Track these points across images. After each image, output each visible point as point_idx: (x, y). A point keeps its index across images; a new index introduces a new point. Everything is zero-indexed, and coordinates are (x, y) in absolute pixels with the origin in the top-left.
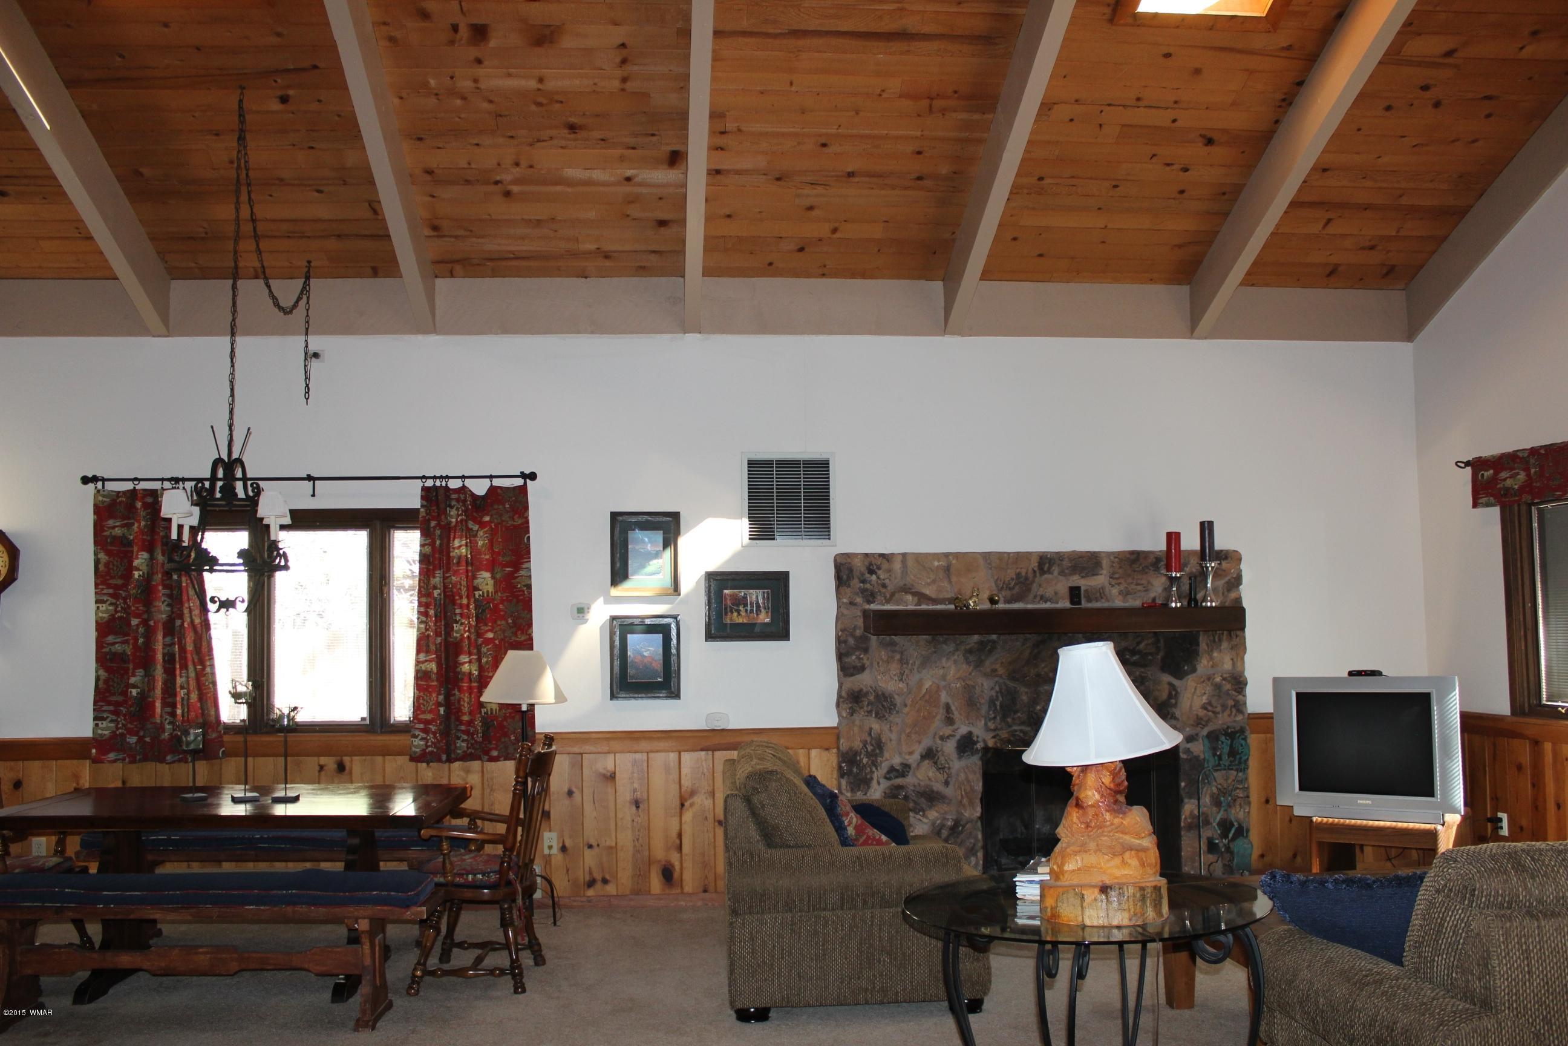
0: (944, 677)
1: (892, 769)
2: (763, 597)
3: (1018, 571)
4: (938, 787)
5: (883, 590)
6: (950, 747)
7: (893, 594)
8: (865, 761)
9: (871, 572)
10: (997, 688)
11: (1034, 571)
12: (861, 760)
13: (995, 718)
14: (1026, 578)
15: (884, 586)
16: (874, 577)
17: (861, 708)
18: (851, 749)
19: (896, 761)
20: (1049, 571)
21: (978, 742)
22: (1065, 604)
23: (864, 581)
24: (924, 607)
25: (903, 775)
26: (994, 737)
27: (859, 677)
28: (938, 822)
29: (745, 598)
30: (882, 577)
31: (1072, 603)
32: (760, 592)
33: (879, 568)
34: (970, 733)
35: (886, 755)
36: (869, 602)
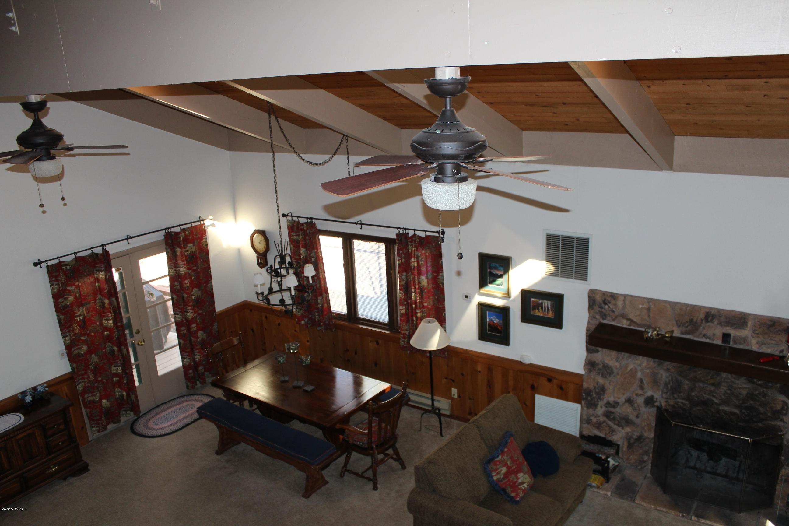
0: (640, 365)
1: (608, 403)
2: (551, 305)
3: (692, 317)
4: (632, 417)
5: (611, 314)
6: (640, 400)
7: (616, 317)
8: (594, 396)
9: (605, 304)
10: (670, 378)
11: (702, 320)
12: (593, 395)
13: (667, 393)
14: (696, 323)
15: (613, 311)
16: (606, 307)
17: (595, 370)
18: (588, 388)
19: (611, 399)
20: (711, 321)
21: (656, 401)
22: (719, 342)
23: (601, 308)
24: (632, 327)
25: (614, 407)
26: (666, 402)
27: (595, 355)
28: (630, 434)
29: (542, 304)
30: (611, 307)
31: (723, 342)
32: (549, 303)
33: (609, 303)
34: (652, 397)
35: (606, 395)
36: (603, 319)
